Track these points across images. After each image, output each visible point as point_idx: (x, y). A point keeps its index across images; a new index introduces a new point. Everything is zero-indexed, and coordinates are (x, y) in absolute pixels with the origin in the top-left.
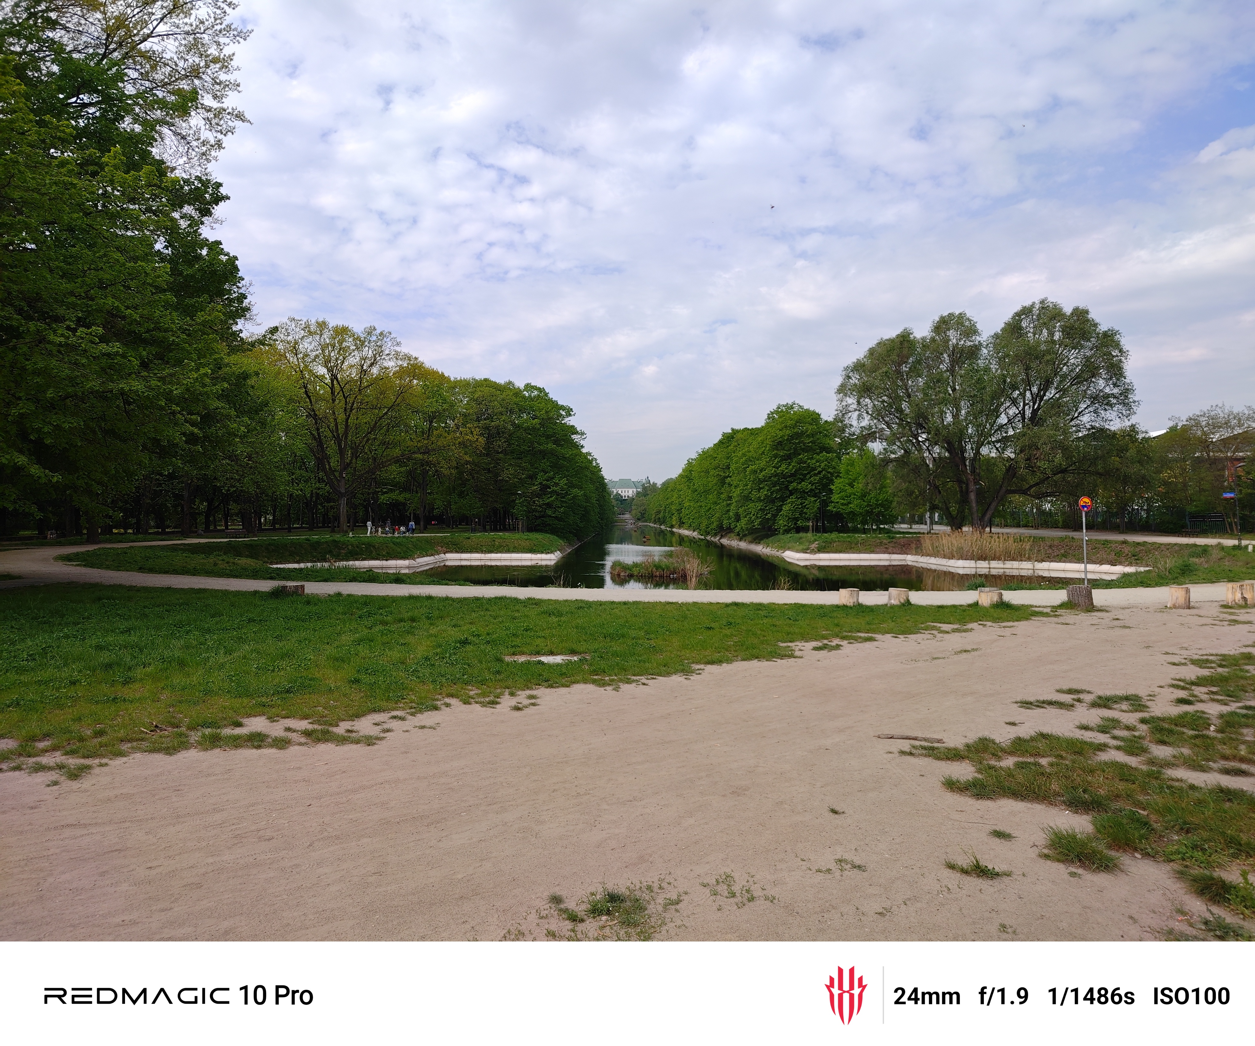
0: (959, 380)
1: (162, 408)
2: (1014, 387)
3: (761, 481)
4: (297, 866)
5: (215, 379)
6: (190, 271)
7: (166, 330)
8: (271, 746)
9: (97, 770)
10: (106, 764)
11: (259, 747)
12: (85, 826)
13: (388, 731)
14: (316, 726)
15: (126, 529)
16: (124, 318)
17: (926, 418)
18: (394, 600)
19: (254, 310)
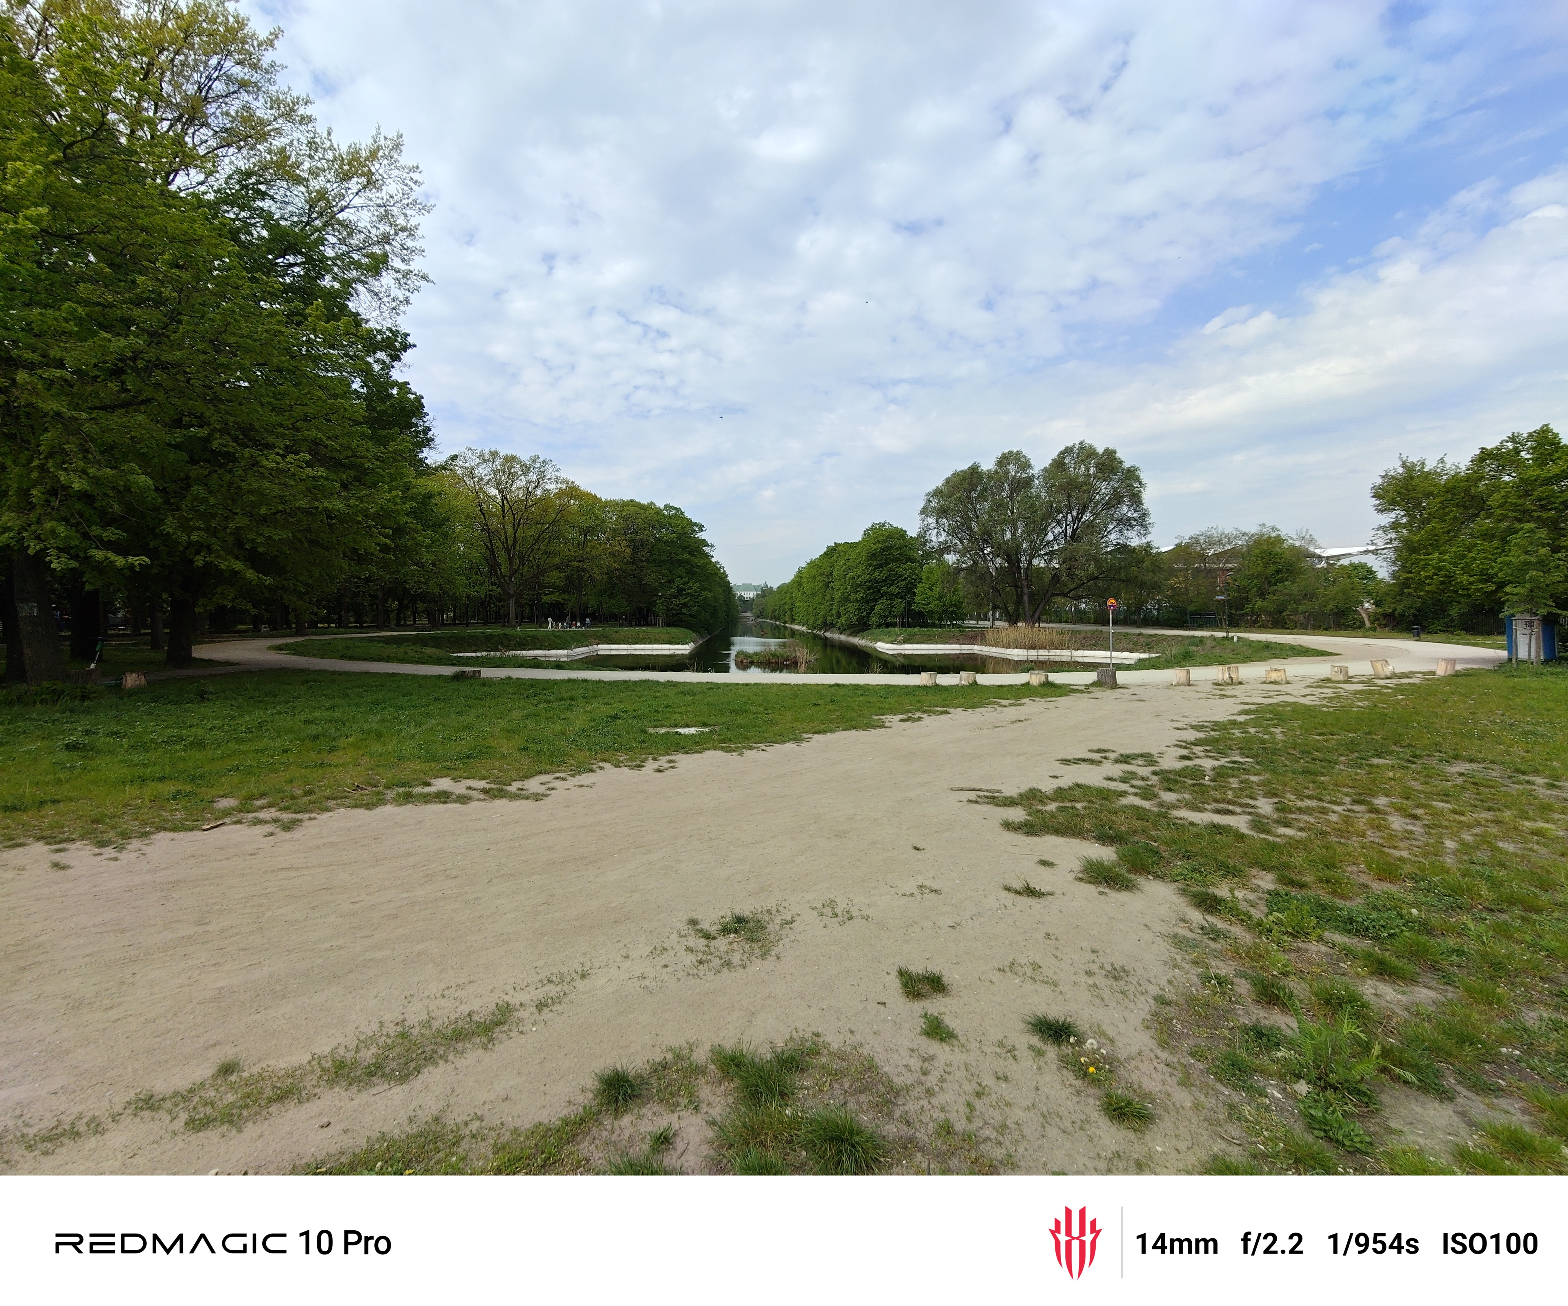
0: (1016, 505)
1: (359, 523)
2: (1059, 512)
3: (858, 586)
4: (478, 898)
5: (405, 499)
6: (383, 407)
7: (363, 457)
8: (456, 802)
9: (307, 823)
10: (315, 818)
11: (445, 802)
12: (297, 869)
13: (553, 789)
14: (492, 786)
15: (329, 623)
16: (326, 446)
17: (990, 535)
18: (556, 682)
19: (437, 441)
